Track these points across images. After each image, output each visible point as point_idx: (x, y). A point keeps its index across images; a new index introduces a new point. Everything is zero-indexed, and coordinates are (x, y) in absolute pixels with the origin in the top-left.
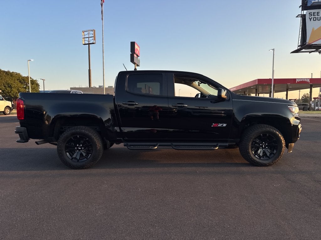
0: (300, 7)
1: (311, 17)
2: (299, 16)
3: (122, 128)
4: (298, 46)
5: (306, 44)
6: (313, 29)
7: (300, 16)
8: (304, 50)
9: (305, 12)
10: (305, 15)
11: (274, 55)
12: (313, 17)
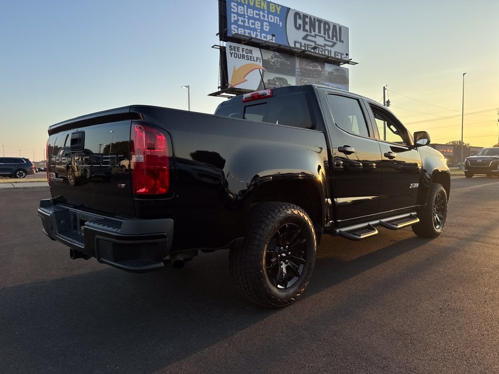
0: (217, 35)
1: (231, 52)
2: (215, 47)
3: (335, 200)
4: (219, 88)
5: (228, 86)
6: (234, 69)
7: (219, 47)
8: (224, 94)
9: (224, 44)
10: (225, 47)
11: (189, 94)
12: (234, 52)
